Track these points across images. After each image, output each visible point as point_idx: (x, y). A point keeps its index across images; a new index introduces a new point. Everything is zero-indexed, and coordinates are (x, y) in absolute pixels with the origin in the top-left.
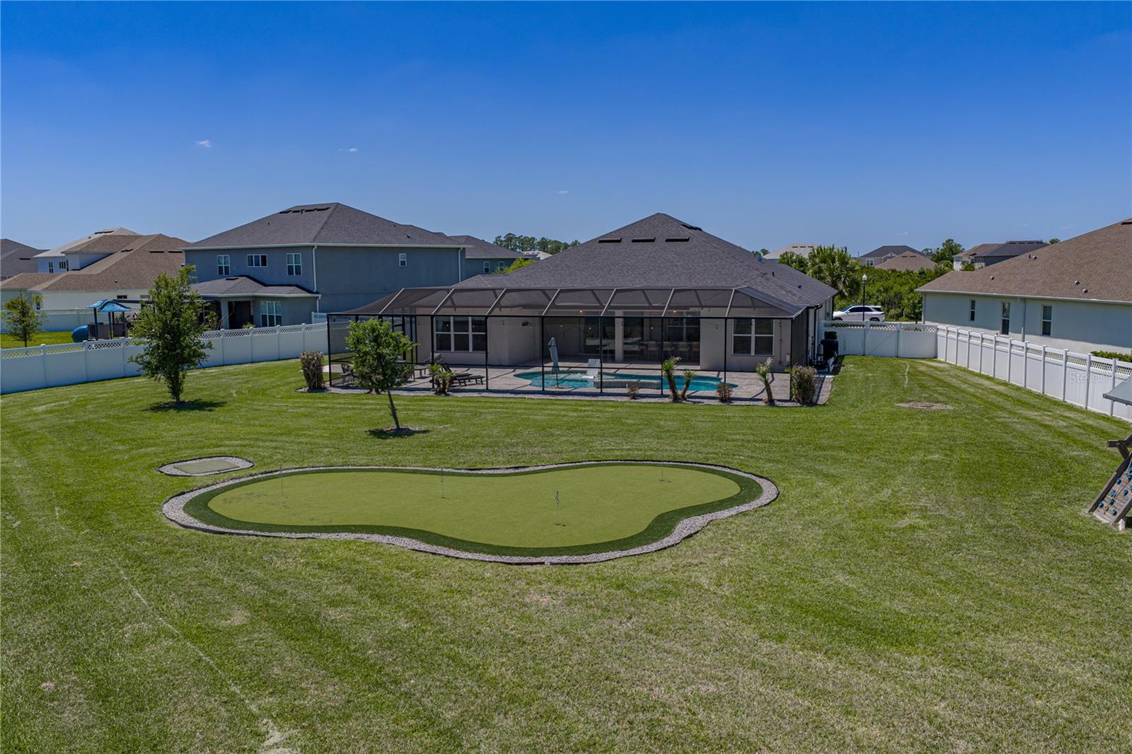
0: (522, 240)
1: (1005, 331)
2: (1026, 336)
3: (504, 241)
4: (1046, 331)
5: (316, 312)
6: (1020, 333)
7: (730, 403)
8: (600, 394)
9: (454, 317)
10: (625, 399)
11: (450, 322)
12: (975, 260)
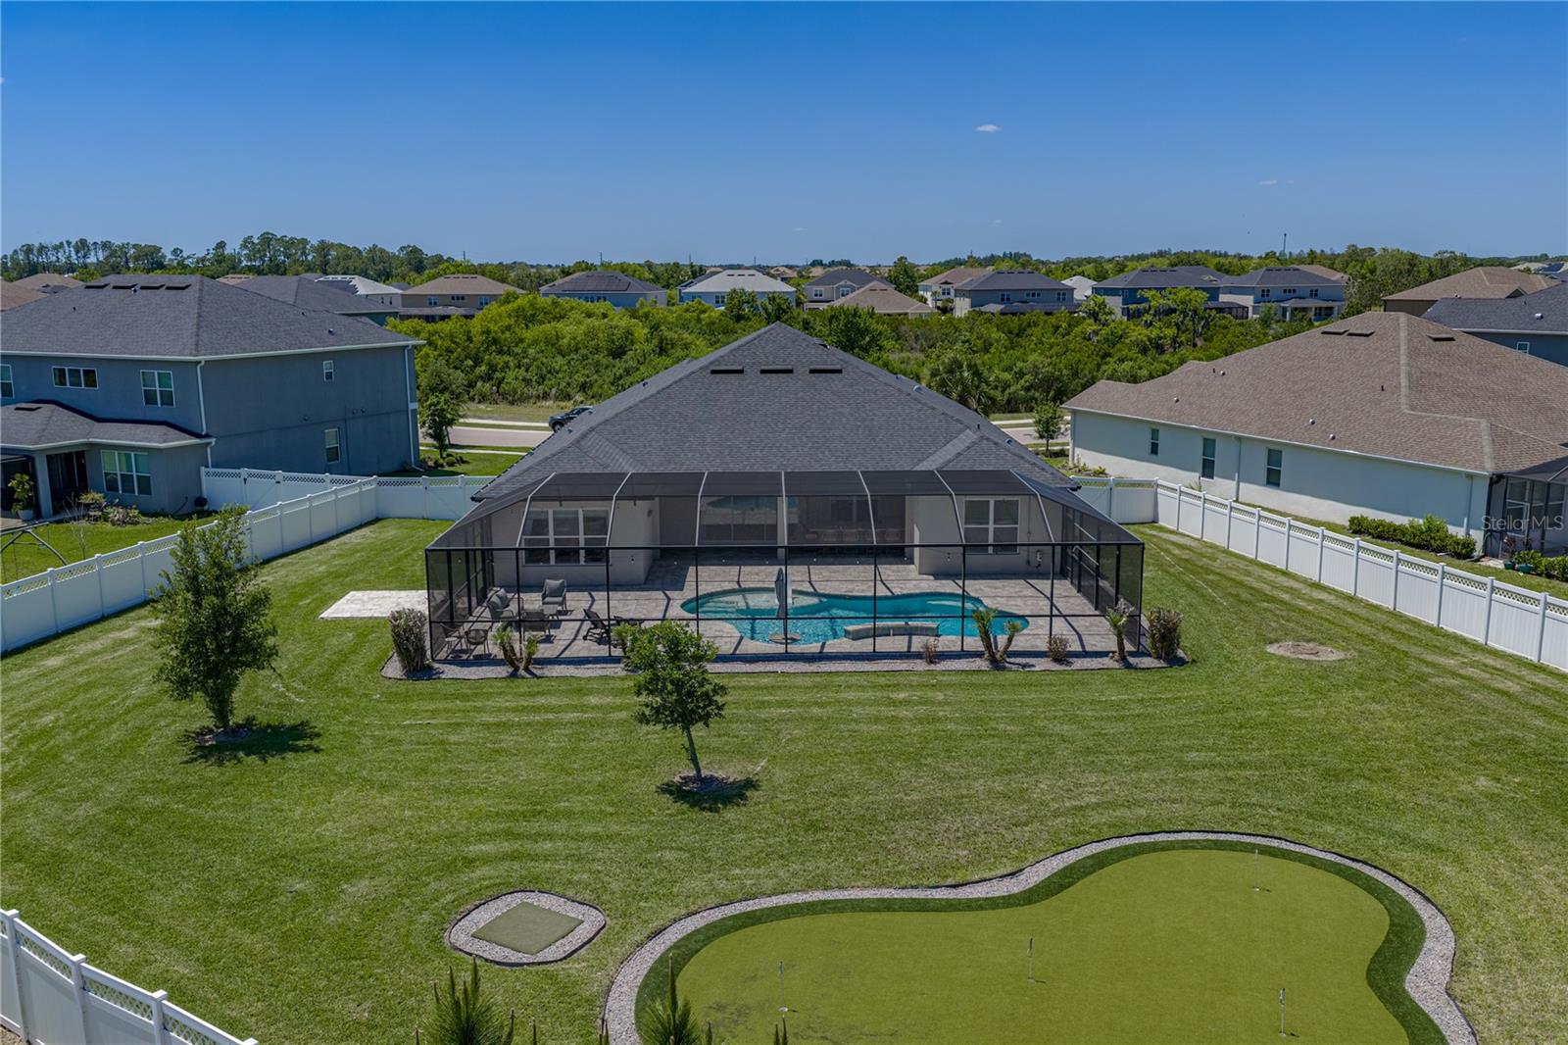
0: (287, 242)
1: (1208, 469)
2: (1241, 484)
3: (258, 243)
4: (1273, 479)
5: (207, 467)
6: (1234, 480)
7: (1069, 664)
8: (874, 656)
9: (554, 512)
10: (920, 665)
11: (547, 521)
12: (952, 292)
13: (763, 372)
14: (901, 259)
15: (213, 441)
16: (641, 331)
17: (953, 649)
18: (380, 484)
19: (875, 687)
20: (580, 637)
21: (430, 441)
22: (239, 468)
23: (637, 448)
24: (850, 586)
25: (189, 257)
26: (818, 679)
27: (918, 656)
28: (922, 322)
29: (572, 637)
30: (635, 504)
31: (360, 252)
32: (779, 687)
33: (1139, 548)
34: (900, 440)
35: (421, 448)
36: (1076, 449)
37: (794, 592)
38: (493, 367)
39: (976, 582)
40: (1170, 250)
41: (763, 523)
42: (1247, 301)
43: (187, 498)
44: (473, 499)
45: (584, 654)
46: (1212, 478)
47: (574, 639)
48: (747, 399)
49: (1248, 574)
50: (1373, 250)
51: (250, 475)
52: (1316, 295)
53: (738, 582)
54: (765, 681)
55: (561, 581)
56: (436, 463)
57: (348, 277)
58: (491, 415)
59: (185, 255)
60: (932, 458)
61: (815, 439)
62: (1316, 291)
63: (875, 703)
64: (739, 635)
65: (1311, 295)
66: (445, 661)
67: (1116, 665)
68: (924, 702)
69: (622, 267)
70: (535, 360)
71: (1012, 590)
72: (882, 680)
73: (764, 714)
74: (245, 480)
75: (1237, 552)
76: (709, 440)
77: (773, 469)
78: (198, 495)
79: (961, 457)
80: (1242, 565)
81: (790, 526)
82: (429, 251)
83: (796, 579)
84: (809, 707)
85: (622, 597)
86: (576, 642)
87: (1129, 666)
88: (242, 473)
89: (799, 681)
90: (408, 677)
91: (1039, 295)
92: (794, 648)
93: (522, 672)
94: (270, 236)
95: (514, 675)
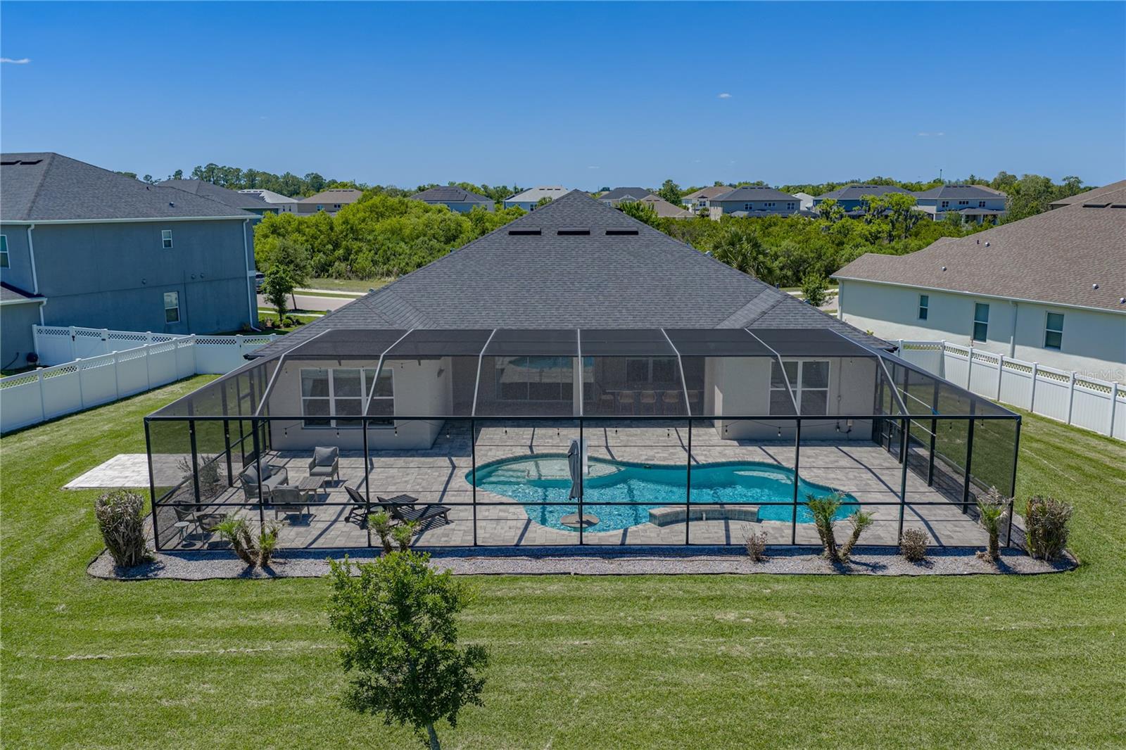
2: (1017, 347)
4: (1053, 342)
5: (39, 324)
6: (1009, 343)
7: (929, 565)
8: (687, 551)
9: (334, 371)
10: (744, 565)
11: (327, 381)
12: (708, 204)
13: (560, 233)
14: (668, 181)
15: (45, 300)
16: (467, 224)
17: (782, 541)
18: (198, 342)
19: (694, 600)
20: (342, 518)
21: (271, 305)
22: (68, 327)
23: (431, 306)
24: (651, 453)
25: (156, 182)
26: (621, 586)
27: (740, 551)
28: (687, 222)
29: (334, 518)
30: (420, 364)
31: (278, 178)
32: (572, 599)
33: (1014, 423)
34: (699, 300)
35: (259, 311)
36: (843, 314)
37: (590, 459)
38: (348, 251)
39: (785, 449)
40: (859, 179)
41: (559, 381)
42: (932, 209)
43: (18, 354)
44: (246, 357)
45: (340, 543)
46: (985, 341)
47: (335, 521)
48: (544, 259)
49: (1072, 441)
50: (1015, 177)
51: (78, 333)
52: (984, 206)
53: (531, 447)
54: (555, 588)
55: (331, 449)
56: (273, 324)
57: (258, 191)
58: (341, 287)
59: (153, 180)
60: (733, 317)
61: (612, 298)
62: (984, 203)
63: (697, 629)
64: (526, 516)
65: (980, 206)
66: (173, 553)
67: (989, 568)
68: (763, 629)
69: (463, 186)
70: (383, 245)
71: (827, 460)
72: (701, 589)
73: (551, 647)
74: (73, 337)
75: (1043, 415)
76: (504, 298)
77: (571, 327)
78: (32, 351)
79: (766, 316)
80: (1059, 430)
81: (586, 385)
82: (327, 178)
83: (593, 444)
84: (610, 635)
85: (403, 465)
86: (337, 525)
87: (1006, 570)
88: (71, 331)
89: (597, 588)
90: (117, 575)
91: (774, 204)
92: (592, 537)
93: (258, 569)
94: (214, 166)
95: (247, 574)
